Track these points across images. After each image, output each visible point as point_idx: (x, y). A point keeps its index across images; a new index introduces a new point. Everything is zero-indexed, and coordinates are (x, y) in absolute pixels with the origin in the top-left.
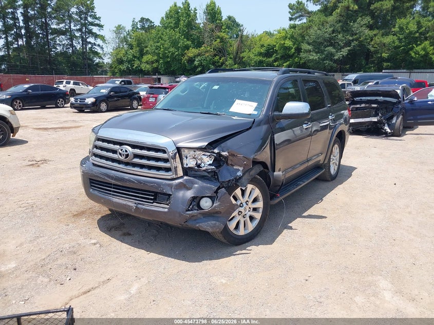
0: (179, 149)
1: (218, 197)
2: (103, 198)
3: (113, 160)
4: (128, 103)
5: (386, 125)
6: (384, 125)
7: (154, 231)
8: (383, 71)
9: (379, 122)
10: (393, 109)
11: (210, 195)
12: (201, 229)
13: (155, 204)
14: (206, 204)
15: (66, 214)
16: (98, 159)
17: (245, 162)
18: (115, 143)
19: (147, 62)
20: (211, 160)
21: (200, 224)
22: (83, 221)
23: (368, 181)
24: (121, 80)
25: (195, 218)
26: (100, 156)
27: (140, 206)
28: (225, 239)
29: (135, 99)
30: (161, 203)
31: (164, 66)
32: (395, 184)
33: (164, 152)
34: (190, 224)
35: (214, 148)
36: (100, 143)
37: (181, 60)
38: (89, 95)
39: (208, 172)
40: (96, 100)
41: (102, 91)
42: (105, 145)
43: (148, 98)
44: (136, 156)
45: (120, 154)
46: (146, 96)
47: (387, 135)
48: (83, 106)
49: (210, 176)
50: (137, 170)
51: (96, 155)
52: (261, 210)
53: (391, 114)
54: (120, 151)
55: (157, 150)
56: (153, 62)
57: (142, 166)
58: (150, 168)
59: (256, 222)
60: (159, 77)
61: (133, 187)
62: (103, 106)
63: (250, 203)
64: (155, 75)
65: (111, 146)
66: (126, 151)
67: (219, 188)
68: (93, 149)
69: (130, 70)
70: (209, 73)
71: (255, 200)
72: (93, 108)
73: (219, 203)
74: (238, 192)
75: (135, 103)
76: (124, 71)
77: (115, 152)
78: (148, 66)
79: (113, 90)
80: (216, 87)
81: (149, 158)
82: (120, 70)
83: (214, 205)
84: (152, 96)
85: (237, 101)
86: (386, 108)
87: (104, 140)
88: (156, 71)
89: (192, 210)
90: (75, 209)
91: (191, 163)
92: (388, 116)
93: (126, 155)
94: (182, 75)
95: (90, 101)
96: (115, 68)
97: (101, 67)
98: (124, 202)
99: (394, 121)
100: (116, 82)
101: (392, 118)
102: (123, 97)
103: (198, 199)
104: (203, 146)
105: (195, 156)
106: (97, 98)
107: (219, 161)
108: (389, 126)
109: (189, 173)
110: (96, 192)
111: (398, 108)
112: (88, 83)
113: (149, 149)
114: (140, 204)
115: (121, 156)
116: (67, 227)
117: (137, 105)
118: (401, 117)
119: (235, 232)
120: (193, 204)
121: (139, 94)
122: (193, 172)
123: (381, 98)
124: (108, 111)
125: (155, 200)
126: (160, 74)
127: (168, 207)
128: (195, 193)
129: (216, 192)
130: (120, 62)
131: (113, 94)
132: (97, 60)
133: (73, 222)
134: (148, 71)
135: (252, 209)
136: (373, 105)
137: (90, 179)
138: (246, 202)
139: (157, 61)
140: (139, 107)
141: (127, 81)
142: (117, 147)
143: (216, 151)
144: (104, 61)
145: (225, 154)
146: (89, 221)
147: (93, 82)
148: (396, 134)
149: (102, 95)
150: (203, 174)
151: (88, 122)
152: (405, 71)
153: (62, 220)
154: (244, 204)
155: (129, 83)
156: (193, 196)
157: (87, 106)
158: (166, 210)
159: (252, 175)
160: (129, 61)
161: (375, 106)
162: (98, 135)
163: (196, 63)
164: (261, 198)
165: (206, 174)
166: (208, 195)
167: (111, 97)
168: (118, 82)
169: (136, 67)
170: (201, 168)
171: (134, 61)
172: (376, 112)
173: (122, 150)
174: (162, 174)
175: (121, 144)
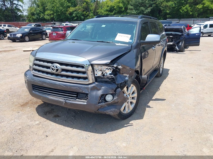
0: (92, 65)
1: (116, 94)
2: (42, 96)
3: (47, 73)
4: (40, 37)
5: (177, 46)
6: (176, 46)
7: (73, 113)
8: (167, 19)
9: (173, 45)
10: (180, 38)
11: (112, 93)
12: (107, 113)
13: (77, 100)
14: (109, 98)
15: (16, 105)
16: (37, 72)
17: (131, 72)
18: (48, 62)
19: (47, 15)
20: (111, 71)
21: (107, 111)
22: (28, 109)
23: (178, 76)
24: (35, 24)
25: (103, 107)
26: (38, 70)
27: (67, 101)
28: (119, 117)
29: (44, 34)
30: (81, 99)
31: (57, 16)
32: (192, 77)
33: (83, 67)
34: (101, 111)
35: (114, 64)
36: (38, 62)
37: (66, 13)
38: (18, 32)
39: (109, 79)
40: (22, 35)
41: (25, 30)
42: (42, 63)
43: (52, 33)
44: (63, 70)
45: (53, 69)
46: (51, 32)
47: (177, 51)
48: (15, 38)
49: (110, 81)
50: (64, 79)
51: (35, 70)
52: (136, 98)
53: (179, 40)
54: (53, 68)
55: (78, 66)
56: (51, 15)
57: (67, 76)
58: (73, 77)
59: (133, 105)
60: (54, 22)
61: (62, 89)
62: (27, 38)
63: (130, 95)
64: (53, 21)
65: (46, 64)
66: (57, 67)
67: (116, 89)
68: (33, 66)
69: (38, 19)
70: (96, 18)
71: (133, 93)
72: (21, 39)
73: (117, 97)
74: (125, 89)
75: (44, 37)
76: (35, 19)
77: (48, 68)
78: (48, 17)
79: (32, 29)
80: (104, 26)
81: (72, 71)
82: (33, 19)
83: (114, 99)
84: (54, 32)
85: (119, 34)
86: (176, 38)
87: (40, 60)
88: (52, 19)
89: (101, 103)
90: (21, 101)
91: (99, 74)
92: (177, 42)
93: (56, 69)
94: (67, 21)
95: (19, 35)
96: (30, 18)
97: (22, 17)
98: (57, 99)
99: (180, 44)
100: (32, 25)
101: (179, 42)
102: (37, 33)
103: (105, 96)
104: (108, 63)
105: (102, 69)
106: (23, 34)
107: (116, 72)
108: (178, 46)
109: (98, 80)
110: (37, 93)
111: (182, 37)
112: (16, 26)
113: (72, 65)
114: (67, 100)
115: (53, 70)
116: (18, 114)
117: (45, 37)
118: (183, 42)
119: (123, 112)
120: (102, 99)
121: (46, 31)
122: (100, 79)
123: (173, 33)
124: (30, 41)
125: (77, 97)
126: (55, 21)
127: (86, 101)
128: (103, 92)
129: (115, 91)
130: (33, 14)
131: (32, 32)
132: (19, 13)
133: (22, 110)
134: (48, 20)
135: (131, 98)
136: (171, 36)
137: (33, 85)
138: (129, 95)
139: (53, 14)
140: (46, 39)
141: (38, 25)
142: (49, 65)
143: (115, 66)
144: (23, 14)
145: (120, 67)
146: (32, 109)
147: (18, 25)
148: (181, 50)
149: (25, 32)
150: (106, 80)
151: (19, 47)
152: (177, 19)
153: (14, 109)
154: (128, 95)
155: (39, 26)
156: (101, 94)
157: (18, 38)
158: (85, 103)
159: (132, 79)
160: (38, 14)
161: (172, 36)
162: (36, 57)
163: (74, 15)
164: (136, 92)
165: (108, 80)
166: (111, 93)
167: (30, 33)
168: (33, 25)
169: (42, 17)
170: (105, 76)
171: (41, 14)
172: (172, 40)
173: (53, 66)
174: (81, 81)
175: (52, 62)
